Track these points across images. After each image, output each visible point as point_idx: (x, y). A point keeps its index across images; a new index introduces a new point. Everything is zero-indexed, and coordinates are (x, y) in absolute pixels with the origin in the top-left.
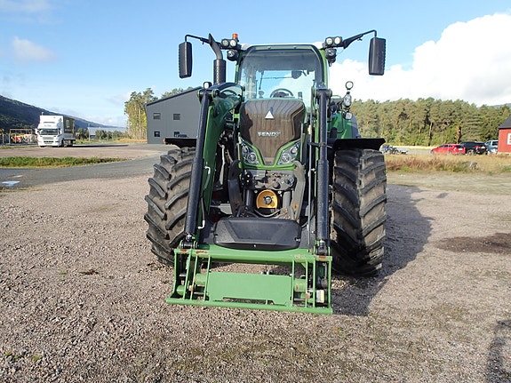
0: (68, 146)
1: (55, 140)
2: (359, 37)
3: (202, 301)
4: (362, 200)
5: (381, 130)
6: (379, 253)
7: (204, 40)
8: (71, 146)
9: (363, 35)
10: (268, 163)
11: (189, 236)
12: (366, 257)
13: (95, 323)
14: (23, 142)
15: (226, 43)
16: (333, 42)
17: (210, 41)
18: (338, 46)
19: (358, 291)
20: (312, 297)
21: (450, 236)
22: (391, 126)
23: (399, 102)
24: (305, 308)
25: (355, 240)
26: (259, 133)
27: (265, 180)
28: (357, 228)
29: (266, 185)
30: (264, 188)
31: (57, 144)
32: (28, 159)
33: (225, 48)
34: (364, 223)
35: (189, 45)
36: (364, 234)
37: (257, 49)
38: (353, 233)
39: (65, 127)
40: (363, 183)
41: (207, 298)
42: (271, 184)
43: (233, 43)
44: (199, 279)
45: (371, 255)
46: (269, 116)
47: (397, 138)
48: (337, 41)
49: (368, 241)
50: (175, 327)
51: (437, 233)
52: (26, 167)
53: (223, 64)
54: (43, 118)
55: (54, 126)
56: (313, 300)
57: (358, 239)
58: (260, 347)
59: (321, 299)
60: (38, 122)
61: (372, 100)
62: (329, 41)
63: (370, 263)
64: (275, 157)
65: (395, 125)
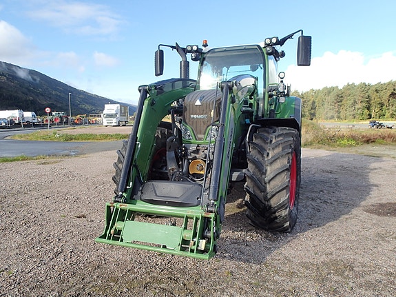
0: (123, 126)
1: (114, 121)
2: (290, 36)
3: (119, 243)
4: (269, 168)
5: (373, 108)
6: (284, 213)
7: (173, 47)
8: (125, 126)
9: (293, 34)
10: (200, 139)
11: (120, 193)
12: (274, 215)
13: (61, 252)
14: (96, 123)
15: (189, 49)
16: (271, 42)
17: (176, 47)
18: (275, 44)
19: (266, 243)
20: (194, 244)
21: (384, 201)
22: (382, 105)
23: (389, 84)
24: (188, 254)
25: (263, 201)
26: (192, 116)
27: (197, 151)
28: (263, 192)
29: (197, 156)
30: (195, 158)
31: (115, 124)
32: (91, 135)
33: (190, 52)
34: (269, 188)
35: (162, 52)
36: (269, 197)
37: (216, 50)
38: (261, 195)
39: (121, 112)
40: (270, 155)
41: (122, 240)
42: (201, 155)
43: (195, 48)
44: (119, 225)
45: (277, 214)
46: (198, 103)
47: (387, 115)
48: (274, 41)
49: (274, 202)
50: (111, 259)
51: (374, 198)
52: (89, 141)
53: (187, 65)
54: (107, 106)
55: (113, 112)
56: (194, 248)
57: (265, 201)
58: (160, 281)
59: (202, 247)
60: (103, 109)
61: (364, 83)
62: (268, 41)
63: (277, 221)
64: (204, 134)
65: (386, 103)
